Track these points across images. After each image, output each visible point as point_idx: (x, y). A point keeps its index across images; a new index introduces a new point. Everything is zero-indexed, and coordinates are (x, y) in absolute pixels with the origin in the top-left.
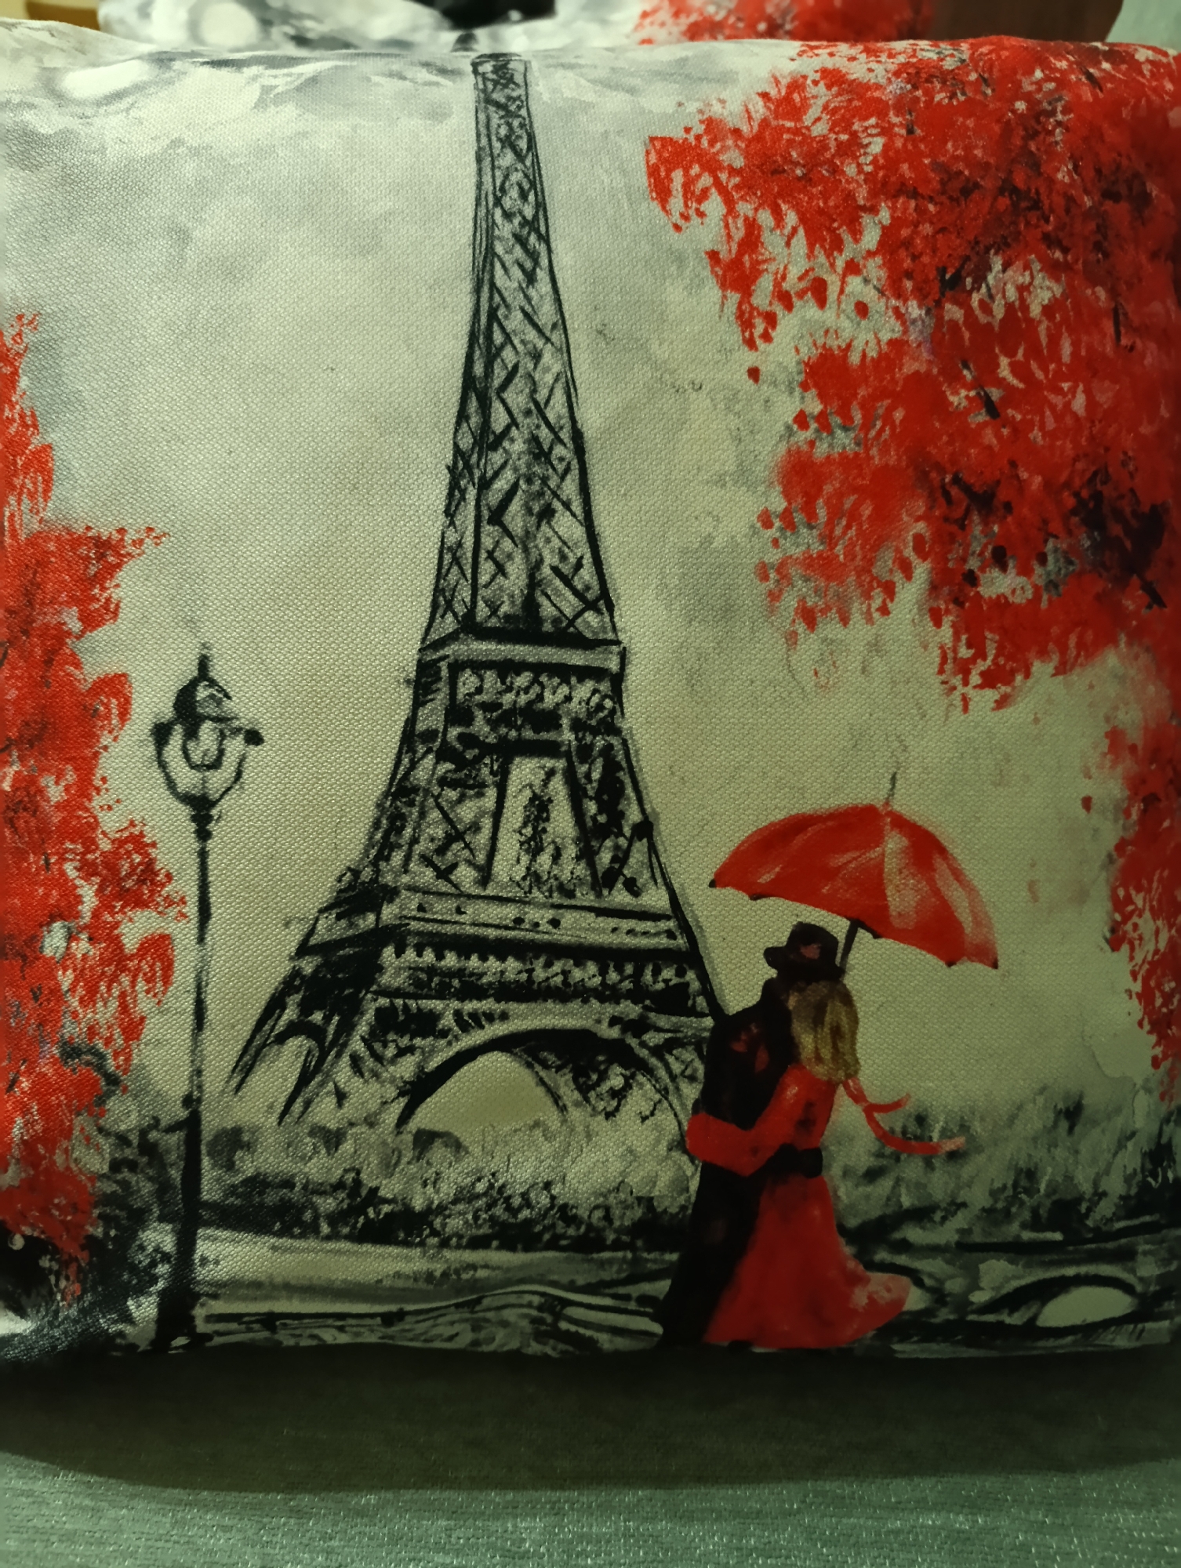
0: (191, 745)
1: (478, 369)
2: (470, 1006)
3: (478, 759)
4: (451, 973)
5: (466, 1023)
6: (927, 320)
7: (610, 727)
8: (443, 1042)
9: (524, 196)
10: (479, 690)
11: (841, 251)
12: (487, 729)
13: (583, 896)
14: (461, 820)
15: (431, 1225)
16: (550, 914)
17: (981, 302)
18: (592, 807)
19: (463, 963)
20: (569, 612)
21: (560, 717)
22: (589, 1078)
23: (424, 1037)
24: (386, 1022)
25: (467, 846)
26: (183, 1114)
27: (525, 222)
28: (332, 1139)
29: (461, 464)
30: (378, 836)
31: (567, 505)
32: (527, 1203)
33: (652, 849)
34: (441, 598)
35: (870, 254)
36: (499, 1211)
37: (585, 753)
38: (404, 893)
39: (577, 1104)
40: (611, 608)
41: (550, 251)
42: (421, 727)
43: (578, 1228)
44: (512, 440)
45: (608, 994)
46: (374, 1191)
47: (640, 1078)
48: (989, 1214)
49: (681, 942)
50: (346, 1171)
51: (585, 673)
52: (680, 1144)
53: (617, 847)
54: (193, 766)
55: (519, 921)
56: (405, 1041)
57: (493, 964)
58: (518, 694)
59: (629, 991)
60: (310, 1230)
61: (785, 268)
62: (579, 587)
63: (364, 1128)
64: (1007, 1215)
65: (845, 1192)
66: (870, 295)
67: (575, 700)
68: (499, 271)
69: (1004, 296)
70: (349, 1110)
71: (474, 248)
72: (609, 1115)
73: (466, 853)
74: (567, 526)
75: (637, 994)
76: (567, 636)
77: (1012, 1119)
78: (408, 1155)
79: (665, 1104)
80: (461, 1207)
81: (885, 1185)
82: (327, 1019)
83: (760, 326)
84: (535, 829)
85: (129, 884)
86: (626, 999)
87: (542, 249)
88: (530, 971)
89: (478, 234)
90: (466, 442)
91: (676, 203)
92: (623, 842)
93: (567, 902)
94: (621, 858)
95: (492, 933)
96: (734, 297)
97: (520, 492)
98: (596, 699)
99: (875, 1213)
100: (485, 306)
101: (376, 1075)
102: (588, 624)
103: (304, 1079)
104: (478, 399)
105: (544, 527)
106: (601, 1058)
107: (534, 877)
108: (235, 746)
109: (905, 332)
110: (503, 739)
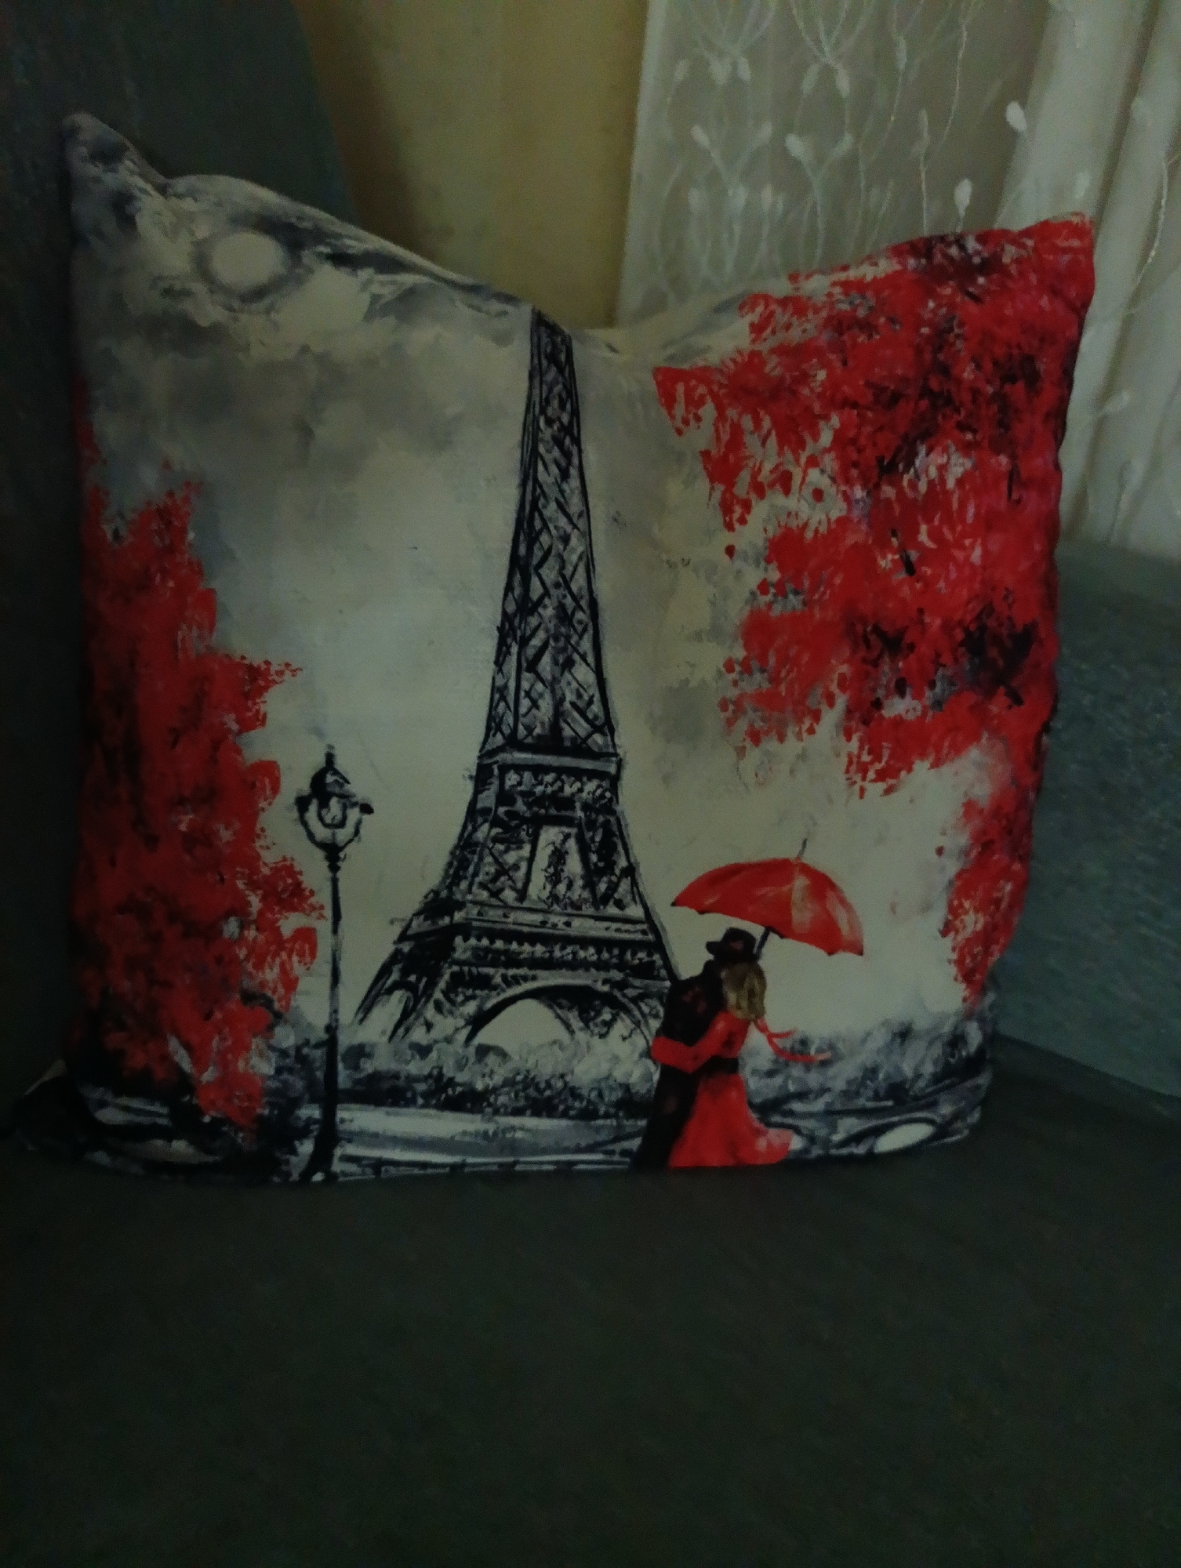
0: (324, 812)
1: (522, 550)
2: (511, 972)
3: (518, 827)
4: (498, 952)
5: (509, 982)
6: (867, 500)
7: (609, 809)
8: (494, 993)
9: (562, 407)
10: (520, 783)
11: (804, 450)
12: (525, 808)
13: (588, 910)
14: (506, 863)
15: (487, 1100)
16: (564, 919)
17: (910, 481)
18: (594, 858)
19: (507, 947)
20: (582, 733)
21: (574, 802)
22: (589, 1013)
23: (482, 989)
24: (457, 981)
25: (510, 878)
26: (324, 1036)
27: (562, 427)
28: (423, 1051)
29: (507, 626)
30: (451, 872)
31: (583, 657)
32: (549, 1085)
33: (634, 883)
34: (493, 724)
35: (827, 451)
36: (532, 1092)
37: (591, 825)
38: (469, 905)
39: (581, 1029)
40: (612, 731)
41: (580, 451)
42: (479, 805)
43: (581, 1103)
44: (545, 607)
45: (600, 966)
46: (451, 1079)
47: (622, 1015)
48: (846, 1094)
49: (651, 937)
50: (433, 1068)
51: (592, 774)
52: (648, 1053)
53: (610, 882)
54: (326, 826)
55: (544, 923)
56: (470, 992)
57: (527, 947)
58: (546, 786)
59: (615, 964)
60: (410, 1102)
61: (761, 464)
62: (591, 716)
63: (445, 1044)
64: (858, 1094)
65: (753, 1083)
66: (824, 482)
67: (586, 791)
68: (541, 468)
69: (927, 476)
70: (435, 1034)
71: (523, 449)
72: (602, 1036)
73: (510, 883)
74: (583, 673)
75: (621, 966)
76: (580, 748)
77: (864, 1041)
78: (472, 1059)
79: (638, 1031)
80: (506, 1089)
81: (778, 1080)
82: (419, 980)
83: (738, 511)
84: (556, 869)
85: (284, 896)
86: (614, 968)
87: (575, 450)
88: (551, 952)
89: (526, 438)
90: (511, 608)
91: (680, 410)
92: (614, 878)
93: (575, 912)
94: (613, 887)
95: (526, 929)
96: (720, 488)
97: (550, 648)
98: (599, 792)
99: (771, 1095)
100: (529, 497)
101: (451, 1013)
102: (596, 743)
103: (405, 1014)
104: (521, 575)
105: (567, 675)
106: (597, 1003)
107: (554, 898)
108: (354, 814)
109: (850, 509)
110: (536, 815)
